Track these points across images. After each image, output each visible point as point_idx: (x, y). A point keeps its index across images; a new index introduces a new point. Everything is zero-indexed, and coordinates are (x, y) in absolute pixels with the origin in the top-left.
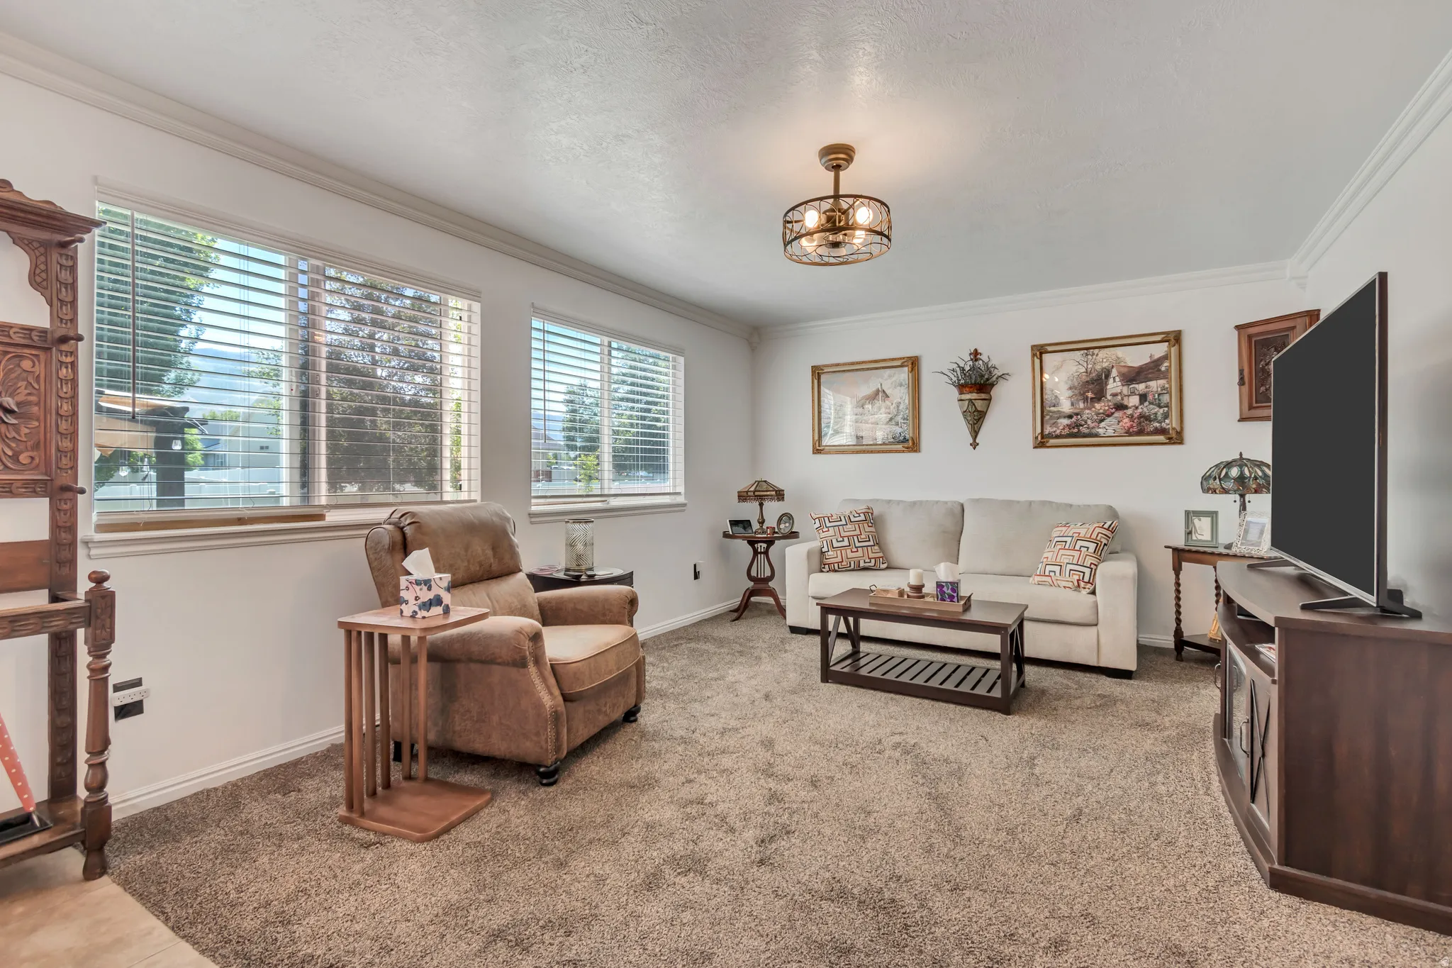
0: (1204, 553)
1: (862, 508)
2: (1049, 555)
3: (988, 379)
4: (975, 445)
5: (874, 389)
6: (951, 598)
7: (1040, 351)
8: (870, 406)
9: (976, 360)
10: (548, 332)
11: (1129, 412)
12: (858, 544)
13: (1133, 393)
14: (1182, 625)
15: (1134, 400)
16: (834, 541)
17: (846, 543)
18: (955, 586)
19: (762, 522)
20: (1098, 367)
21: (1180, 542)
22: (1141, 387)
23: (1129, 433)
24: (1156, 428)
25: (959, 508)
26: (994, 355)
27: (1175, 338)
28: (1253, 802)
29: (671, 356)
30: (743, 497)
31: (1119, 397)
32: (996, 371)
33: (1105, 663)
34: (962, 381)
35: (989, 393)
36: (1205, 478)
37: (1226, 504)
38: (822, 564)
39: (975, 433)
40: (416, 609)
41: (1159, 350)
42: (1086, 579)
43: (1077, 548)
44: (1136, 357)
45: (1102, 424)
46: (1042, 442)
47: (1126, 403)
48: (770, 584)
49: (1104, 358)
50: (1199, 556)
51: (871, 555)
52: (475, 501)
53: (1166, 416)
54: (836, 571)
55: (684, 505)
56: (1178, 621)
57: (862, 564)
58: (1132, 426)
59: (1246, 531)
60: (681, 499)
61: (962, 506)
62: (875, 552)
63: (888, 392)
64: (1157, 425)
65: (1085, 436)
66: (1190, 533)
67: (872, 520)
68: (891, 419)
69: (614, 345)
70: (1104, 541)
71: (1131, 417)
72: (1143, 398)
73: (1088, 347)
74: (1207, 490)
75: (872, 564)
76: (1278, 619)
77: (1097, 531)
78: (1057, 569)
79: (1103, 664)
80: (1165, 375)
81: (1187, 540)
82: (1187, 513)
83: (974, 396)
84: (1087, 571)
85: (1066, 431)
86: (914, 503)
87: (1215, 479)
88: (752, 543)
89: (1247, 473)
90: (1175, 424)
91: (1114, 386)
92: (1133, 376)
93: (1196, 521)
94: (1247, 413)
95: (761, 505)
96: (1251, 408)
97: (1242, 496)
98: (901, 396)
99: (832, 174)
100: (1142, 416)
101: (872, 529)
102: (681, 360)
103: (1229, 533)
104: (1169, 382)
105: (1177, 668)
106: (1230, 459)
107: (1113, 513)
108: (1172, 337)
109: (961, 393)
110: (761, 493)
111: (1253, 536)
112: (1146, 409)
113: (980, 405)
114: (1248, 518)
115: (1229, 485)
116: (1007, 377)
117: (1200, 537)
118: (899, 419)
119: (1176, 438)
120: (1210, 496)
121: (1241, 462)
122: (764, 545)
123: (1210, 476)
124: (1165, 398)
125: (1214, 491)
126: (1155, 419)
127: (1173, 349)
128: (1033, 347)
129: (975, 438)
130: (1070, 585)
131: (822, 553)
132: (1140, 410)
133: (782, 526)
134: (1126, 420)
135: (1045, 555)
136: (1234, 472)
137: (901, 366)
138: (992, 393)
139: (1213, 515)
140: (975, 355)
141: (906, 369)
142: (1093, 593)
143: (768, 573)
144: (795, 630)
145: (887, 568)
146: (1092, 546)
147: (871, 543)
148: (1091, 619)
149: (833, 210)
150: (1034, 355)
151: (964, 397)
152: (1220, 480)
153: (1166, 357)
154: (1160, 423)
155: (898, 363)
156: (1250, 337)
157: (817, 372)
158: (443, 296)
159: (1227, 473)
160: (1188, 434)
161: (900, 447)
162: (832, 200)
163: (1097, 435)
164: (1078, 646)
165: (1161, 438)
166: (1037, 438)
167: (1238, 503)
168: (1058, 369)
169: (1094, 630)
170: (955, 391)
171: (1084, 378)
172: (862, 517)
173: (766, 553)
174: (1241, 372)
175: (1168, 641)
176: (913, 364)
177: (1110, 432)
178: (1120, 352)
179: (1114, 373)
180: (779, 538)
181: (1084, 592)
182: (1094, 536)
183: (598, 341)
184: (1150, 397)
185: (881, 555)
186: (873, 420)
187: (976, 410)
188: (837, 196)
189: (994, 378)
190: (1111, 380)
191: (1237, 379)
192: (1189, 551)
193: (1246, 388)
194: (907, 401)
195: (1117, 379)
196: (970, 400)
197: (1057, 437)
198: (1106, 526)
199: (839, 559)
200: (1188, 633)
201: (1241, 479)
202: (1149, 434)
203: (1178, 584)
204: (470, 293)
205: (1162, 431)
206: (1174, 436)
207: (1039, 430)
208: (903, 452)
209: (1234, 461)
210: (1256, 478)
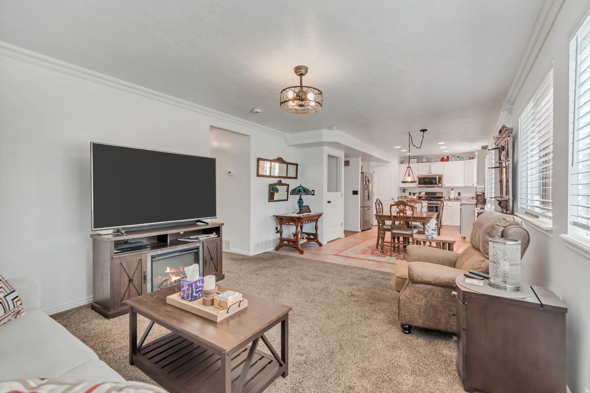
99: (299, 77)
149: (299, 92)
162: (300, 88)
188: (301, 86)
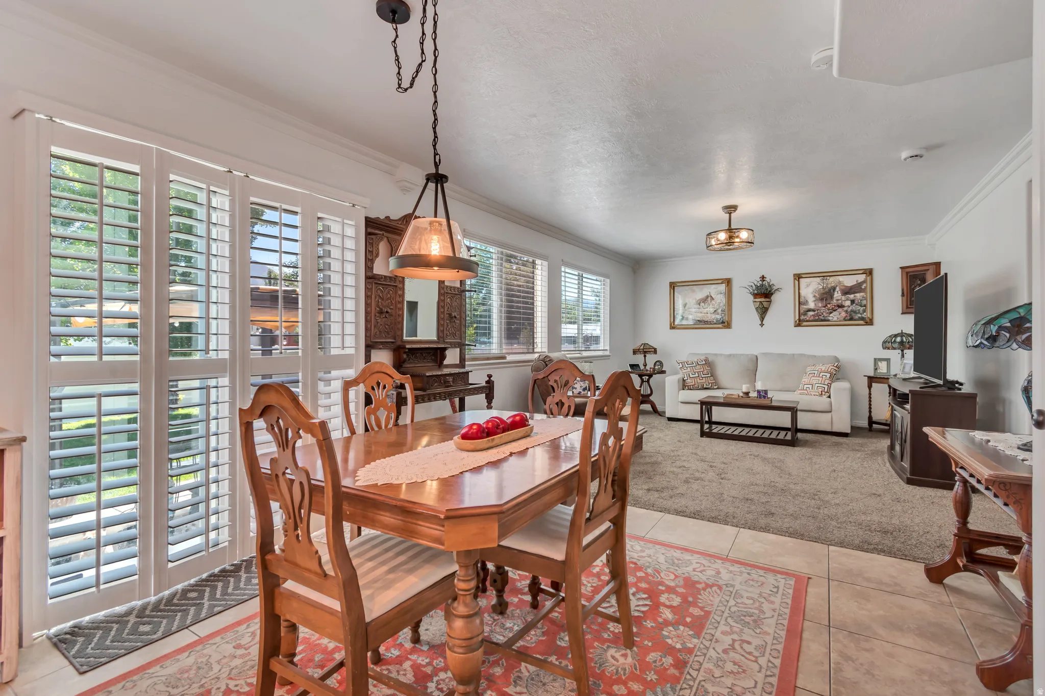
0: (884, 378)
1: (703, 358)
2: (805, 380)
3: (770, 291)
4: (762, 325)
5: (706, 295)
6: (764, 397)
7: (798, 277)
8: (703, 304)
9: (764, 281)
10: (567, 273)
11: (845, 309)
12: (703, 376)
13: (847, 300)
14: (872, 414)
15: (848, 303)
16: (690, 374)
17: (697, 375)
18: (766, 392)
19: (645, 365)
20: (829, 286)
21: (872, 374)
22: (852, 296)
23: (845, 320)
24: (859, 317)
25: (755, 358)
26: (773, 279)
27: (869, 272)
28: (902, 461)
29: (602, 279)
30: (635, 352)
31: (840, 301)
32: (774, 287)
33: (835, 429)
34: (756, 292)
35: (770, 298)
36: (884, 342)
37: (894, 355)
38: (684, 385)
39: (762, 319)
40: (581, 391)
41: (862, 278)
42: (826, 391)
43: (821, 376)
44: (849, 281)
45: (831, 315)
46: (799, 324)
47: (844, 304)
48: (650, 398)
49: (832, 281)
50: (881, 380)
51: (710, 382)
52: (545, 352)
53: (864, 311)
54: (691, 389)
55: (609, 356)
56: (870, 412)
57: (705, 386)
58: (846, 316)
59: (904, 368)
60: (607, 353)
61: (757, 356)
62: (711, 380)
63: (713, 297)
64: (860, 315)
65: (822, 320)
66: (876, 369)
67: (709, 364)
68: (715, 311)
69: (584, 275)
70: (834, 373)
71: (846, 311)
72: (853, 302)
73: (824, 275)
74: (884, 348)
75: (710, 386)
76: (910, 391)
77: (830, 367)
78: (810, 386)
79: (834, 430)
80: (864, 291)
81: (875, 372)
82: (875, 359)
83: (763, 300)
84: (826, 387)
85: (812, 318)
86: (730, 355)
87: (889, 342)
88: (641, 376)
89: (905, 340)
90: (869, 315)
91: (837, 295)
92: (847, 291)
93: (879, 363)
94: (905, 310)
95: (645, 356)
96: (907, 308)
97: (902, 351)
98: (720, 299)
100: (852, 311)
101: (709, 368)
102: (608, 281)
103: (896, 369)
104: (866, 294)
105: (870, 434)
106: (897, 333)
107: (837, 360)
108: (868, 272)
109: (755, 298)
110: (646, 350)
111: (907, 370)
112: (854, 307)
113: (765, 304)
114: (905, 361)
115: (896, 345)
116: (780, 290)
117: (881, 371)
118: (719, 311)
119: (869, 322)
120: (887, 351)
121: (902, 334)
122: (647, 377)
123: (886, 341)
124: (864, 302)
125: (889, 349)
126: (859, 313)
127: (868, 278)
128: (794, 275)
129: (762, 321)
130: (817, 394)
131: (684, 381)
132: (851, 308)
133: (656, 367)
134: (844, 313)
135: (803, 380)
136: (899, 339)
137: (722, 283)
138: (772, 298)
139: (888, 360)
140: (763, 278)
141: (724, 285)
142: (829, 397)
143: (649, 392)
144: (670, 419)
145: (718, 388)
146: (828, 375)
147: (709, 375)
148: (828, 409)
150: (795, 279)
151: (757, 300)
152: (892, 343)
153: (864, 282)
154: (861, 314)
155: (720, 282)
156: (907, 273)
157: (673, 286)
158: (534, 259)
159: (895, 340)
160: (875, 320)
161: (720, 326)
163: (828, 320)
164: (822, 422)
165: (862, 322)
166: (796, 322)
167: (900, 354)
168: (808, 286)
169: (830, 414)
170: (752, 297)
171: (822, 291)
172: (704, 362)
173: (648, 381)
174: (903, 290)
175: (864, 423)
176: (728, 282)
177: (835, 319)
178: (841, 278)
179: (838, 289)
180: (655, 374)
181: (825, 397)
182: (829, 370)
183: (577, 273)
184: (856, 302)
185: (714, 381)
186: (705, 312)
187: (764, 307)
189: (773, 291)
190: (836, 293)
191: (901, 293)
192: (876, 378)
193: (905, 298)
194: (724, 302)
195: (839, 292)
196: (761, 302)
197: (807, 321)
198: (835, 365)
199: (693, 383)
200: (874, 419)
201: (902, 343)
202: (855, 320)
203: (870, 394)
204: (543, 257)
205: (862, 319)
206: (868, 321)
207: (797, 318)
208: (722, 328)
209: (899, 334)
210: (909, 342)
